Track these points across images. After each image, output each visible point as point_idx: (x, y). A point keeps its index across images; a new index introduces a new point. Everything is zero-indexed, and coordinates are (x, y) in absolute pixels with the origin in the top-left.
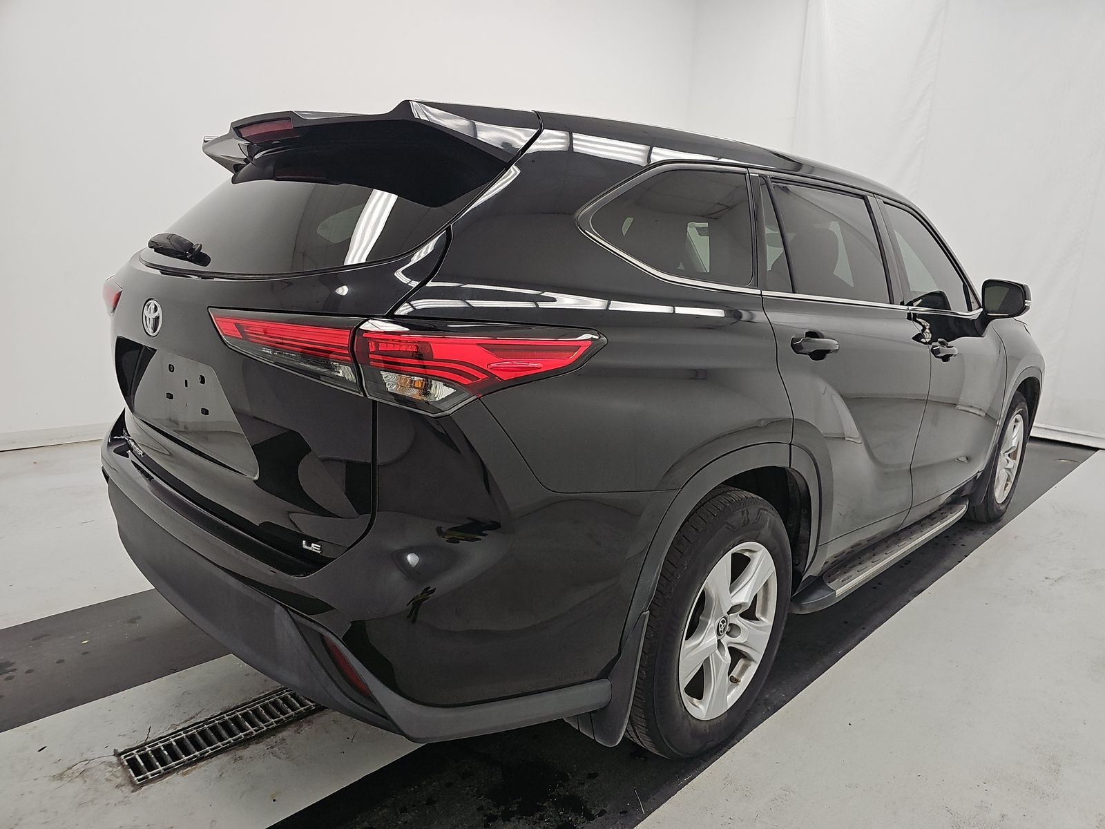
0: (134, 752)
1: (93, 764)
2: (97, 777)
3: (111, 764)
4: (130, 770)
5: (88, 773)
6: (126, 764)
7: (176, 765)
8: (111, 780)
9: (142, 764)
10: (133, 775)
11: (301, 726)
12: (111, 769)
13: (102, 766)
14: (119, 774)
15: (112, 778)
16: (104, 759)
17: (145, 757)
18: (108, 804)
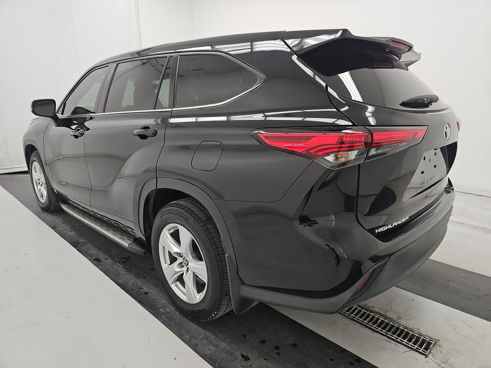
0: (421, 351)
1: (438, 362)
2: (443, 357)
3: (433, 356)
4: (430, 347)
5: (444, 361)
6: (429, 350)
7: (416, 334)
8: (440, 351)
9: (425, 344)
10: (432, 344)
11: (369, 307)
12: (435, 354)
13: (437, 358)
14: (435, 350)
15: (439, 351)
16: (433, 360)
17: (421, 346)
18: (451, 344)
